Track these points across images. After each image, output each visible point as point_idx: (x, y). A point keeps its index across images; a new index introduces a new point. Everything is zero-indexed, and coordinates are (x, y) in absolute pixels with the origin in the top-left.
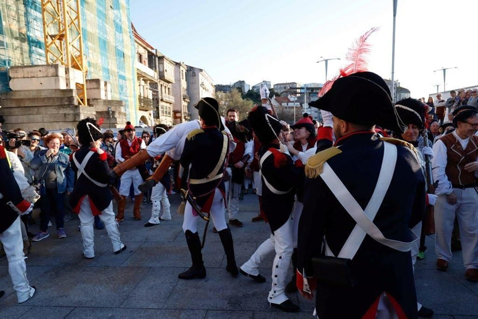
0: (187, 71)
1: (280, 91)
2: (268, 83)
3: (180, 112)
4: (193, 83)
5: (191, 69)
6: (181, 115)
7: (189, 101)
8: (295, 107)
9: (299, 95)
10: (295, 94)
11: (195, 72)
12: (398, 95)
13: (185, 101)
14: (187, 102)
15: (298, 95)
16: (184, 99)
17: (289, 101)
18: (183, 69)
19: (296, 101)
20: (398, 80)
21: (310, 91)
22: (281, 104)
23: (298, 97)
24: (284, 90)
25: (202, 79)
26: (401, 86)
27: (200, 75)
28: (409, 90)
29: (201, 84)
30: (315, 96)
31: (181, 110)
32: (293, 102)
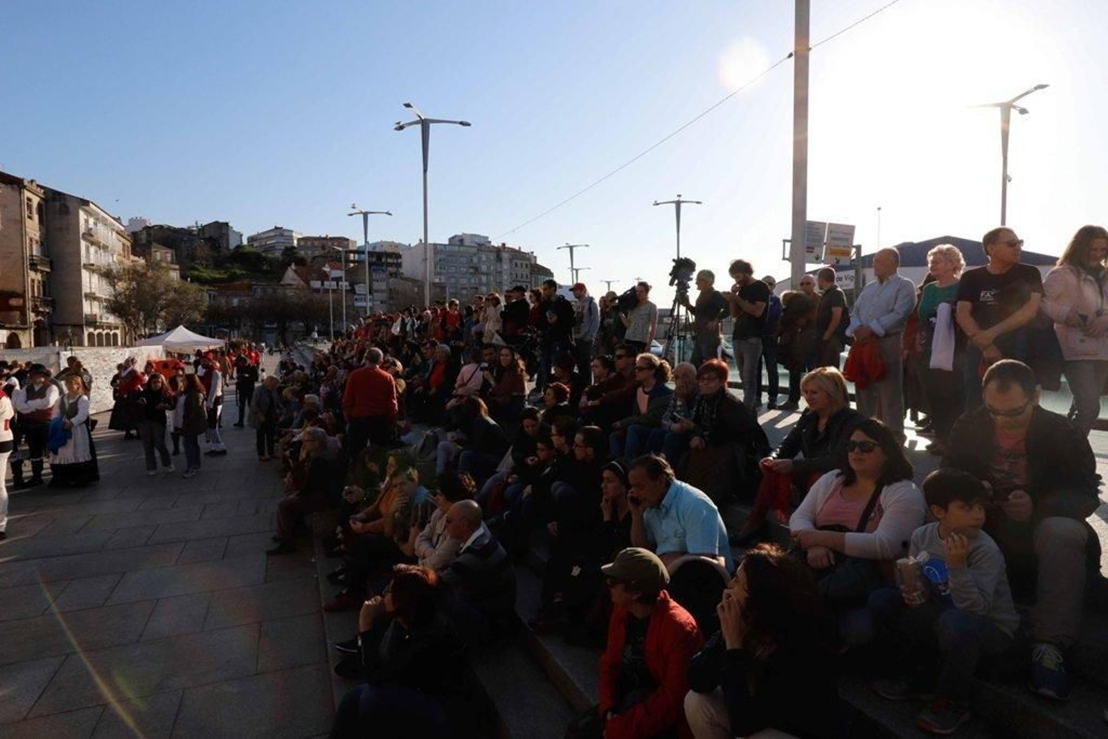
0: (45, 200)
1: (313, 252)
2: (286, 234)
3: (22, 295)
4: (61, 229)
5: (57, 197)
6: (24, 301)
7: (49, 270)
9: (354, 265)
11: (69, 204)
12: (533, 279)
13: (36, 271)
14: (42, 272)
15: (349, 265)
16: (33, 265)
17: (324, 277)
18: (32, 196)
19: (342, 279)
20: (532, 253)
21: (374, 259)
22: (308, 283)
23: (348, 271)
24: (320, 253)
25: (87, 221)
26: (539, 262)
27: (82, 213)
28: (552, 271)
29: (84, 234)
30: (382, 272)
31: (25, 292)
32: (334, 279)
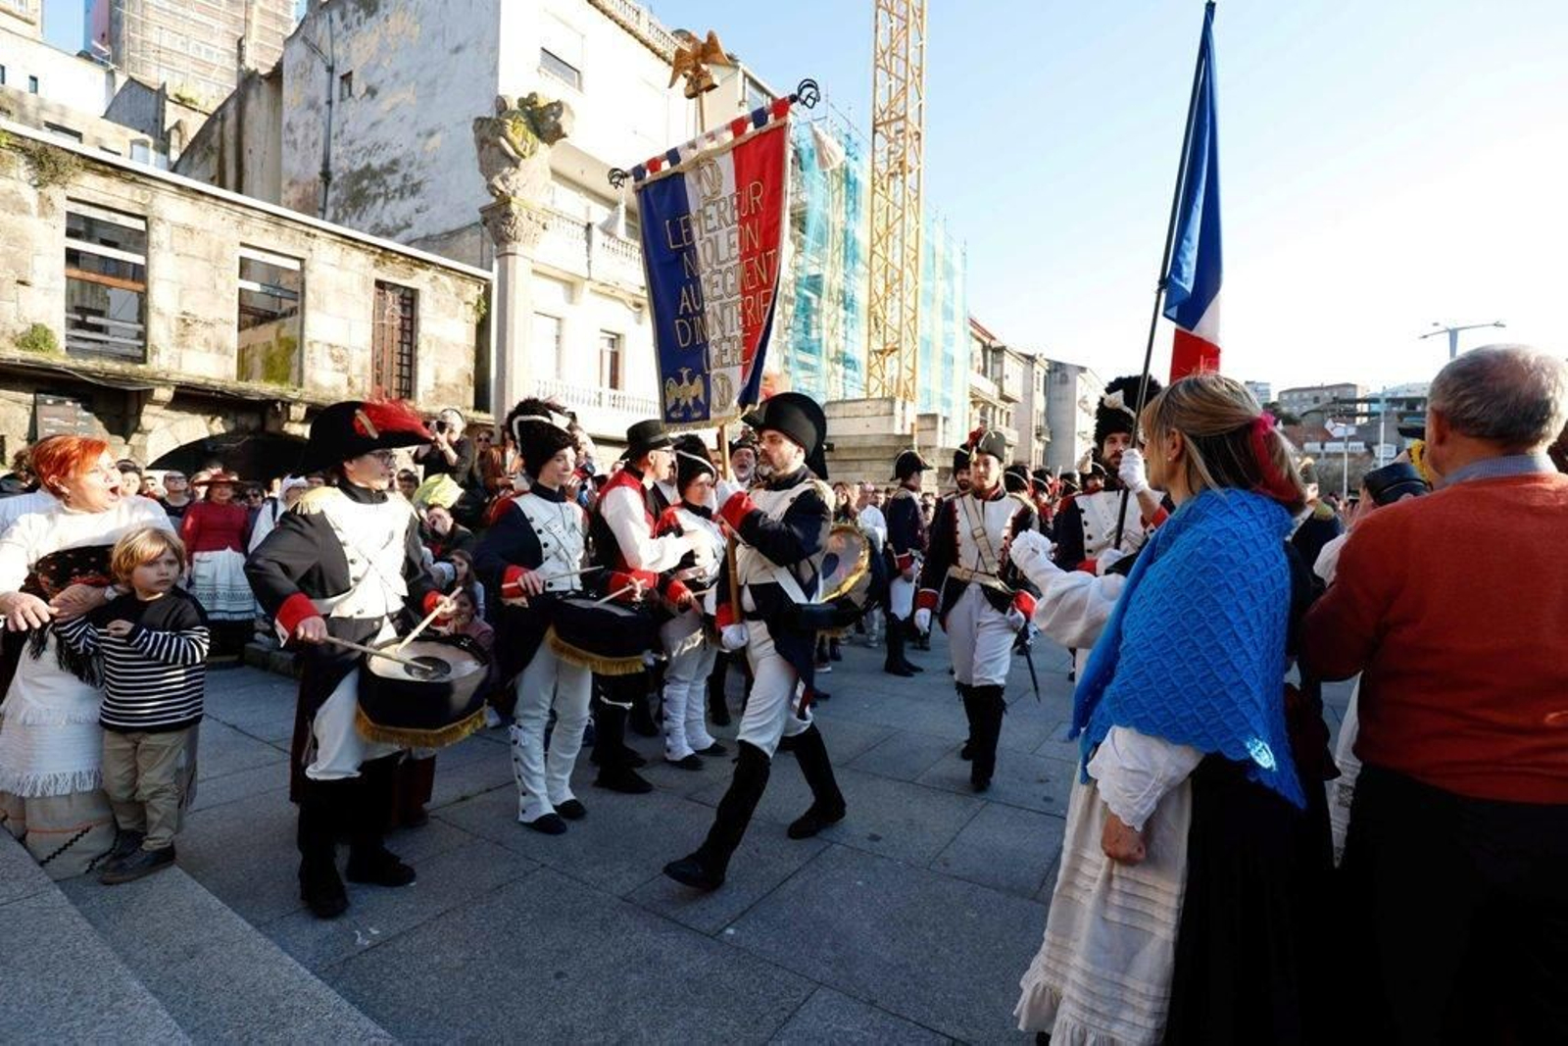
0: (1049, 372)
1: (1300, 408)
2: (1260, 388)
4: (1060, 399)
5: (1060, 368)
7: (1048, 439)
8: (1346, 456)
9: (1365, 420)
10: (1348, 416)
11: (1069, 374)
13: (1039, 440)
14: (1044, 441)
15: (1361, 421)
16: (1038, 435)
17: (1329, 437)
18: (1040, 370)
19: (1352, 438)
22: (1300, 446)
23: (1359, 428)
24: (1314, 406)
25: (1084, 389)
27: (1079, 381)
29: (1081, 402)
32: (1341, 439)
